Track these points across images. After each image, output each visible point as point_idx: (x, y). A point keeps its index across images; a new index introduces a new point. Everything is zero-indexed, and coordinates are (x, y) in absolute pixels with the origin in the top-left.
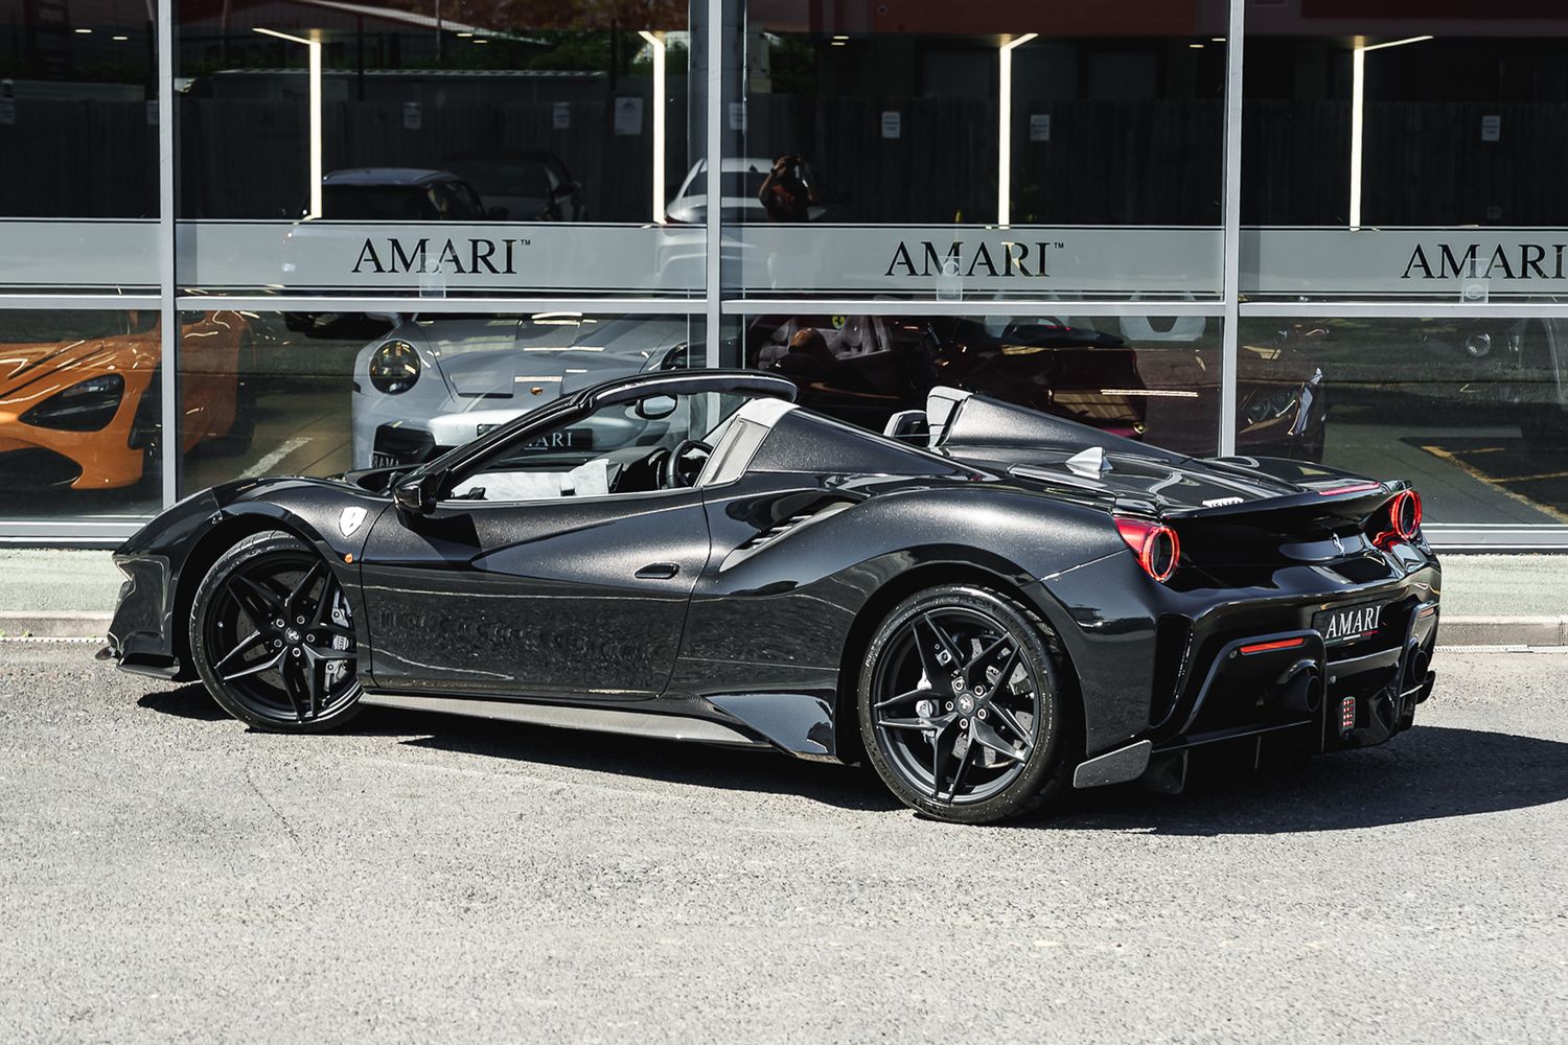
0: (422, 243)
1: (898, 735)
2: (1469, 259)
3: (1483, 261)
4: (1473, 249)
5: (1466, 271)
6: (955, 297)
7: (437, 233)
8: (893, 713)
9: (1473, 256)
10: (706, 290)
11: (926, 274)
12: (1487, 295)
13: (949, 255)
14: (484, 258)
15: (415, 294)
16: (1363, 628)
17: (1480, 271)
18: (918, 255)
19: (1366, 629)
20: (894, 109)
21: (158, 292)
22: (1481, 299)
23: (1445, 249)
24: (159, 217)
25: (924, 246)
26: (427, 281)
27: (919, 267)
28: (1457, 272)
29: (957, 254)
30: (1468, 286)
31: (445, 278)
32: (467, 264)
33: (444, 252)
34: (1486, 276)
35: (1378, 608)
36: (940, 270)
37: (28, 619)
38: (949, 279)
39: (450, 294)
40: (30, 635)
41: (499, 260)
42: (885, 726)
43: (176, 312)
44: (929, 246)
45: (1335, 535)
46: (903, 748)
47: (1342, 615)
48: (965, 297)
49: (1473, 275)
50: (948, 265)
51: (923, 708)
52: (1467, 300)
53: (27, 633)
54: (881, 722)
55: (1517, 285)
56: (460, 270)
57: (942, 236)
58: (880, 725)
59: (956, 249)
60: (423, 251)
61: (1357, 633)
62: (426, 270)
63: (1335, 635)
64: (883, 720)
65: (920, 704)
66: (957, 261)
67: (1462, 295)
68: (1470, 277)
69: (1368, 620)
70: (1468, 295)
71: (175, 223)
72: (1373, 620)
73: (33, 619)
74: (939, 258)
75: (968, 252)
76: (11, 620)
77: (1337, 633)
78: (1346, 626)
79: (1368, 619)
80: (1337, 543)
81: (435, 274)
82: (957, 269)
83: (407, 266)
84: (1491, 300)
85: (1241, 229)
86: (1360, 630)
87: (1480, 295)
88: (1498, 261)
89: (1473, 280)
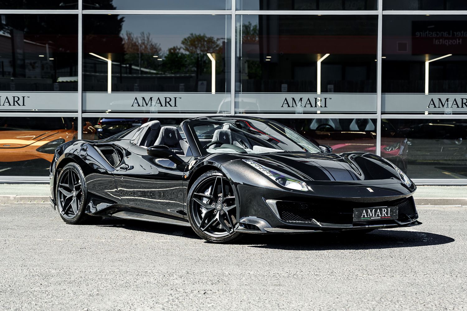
0: (151, 98)
2: (446, 102)
3: (450, 103)
4: (447, 100)
6: (301, 113)
7: (155, 95)
9: (448, 101)
10: (230, 111)
11: (293, 107)
13: (299, 101)
14: (168, 102)
15: (149, 113)
17: (450, 106)
18: (290, 102)
20: (285, 83)
21: (77, 112)
22: (450, 114)
23: (440, 99)
24: (78, 91)
25: (292, 99)
26: (152, 109)
27: (291, 105)
28: (443, 106)
29: (301, 101)
30: (446, 110)
31: (158, 108)
32: (163, 104)
33: (157, 101)
34: (451, 107)
36: (297, 106)
37: (43, 197)
38: (299, 108)
39: (159, 113)
40: (44, 202)
41: (172, 103)
43: (82, 118)
44: (293, 99)
48: (304, 113)
49: (448, 107)
50: (299, 104)
52: (446, 114)
53: (43, 201)
55: (460, 110)
56: (162, 106)
57: (297, 96)
59: (301, 99)
60: (151, 100)
62: (152, 106)
66: (301, 103)
67: (445, 112)
68: (447, 107)
70: (446, 113)
71: (82, 93)
73: (45, 198)
74: (296, 102)
75: (305, 101)
76: (39, 198)
81: (155, 107)
82: (301, 105)
83: (147, 105)
84: (453, 114)
85: (382, 94)
87: (450, 113)
88: (455, 103)
89: (448, 108)
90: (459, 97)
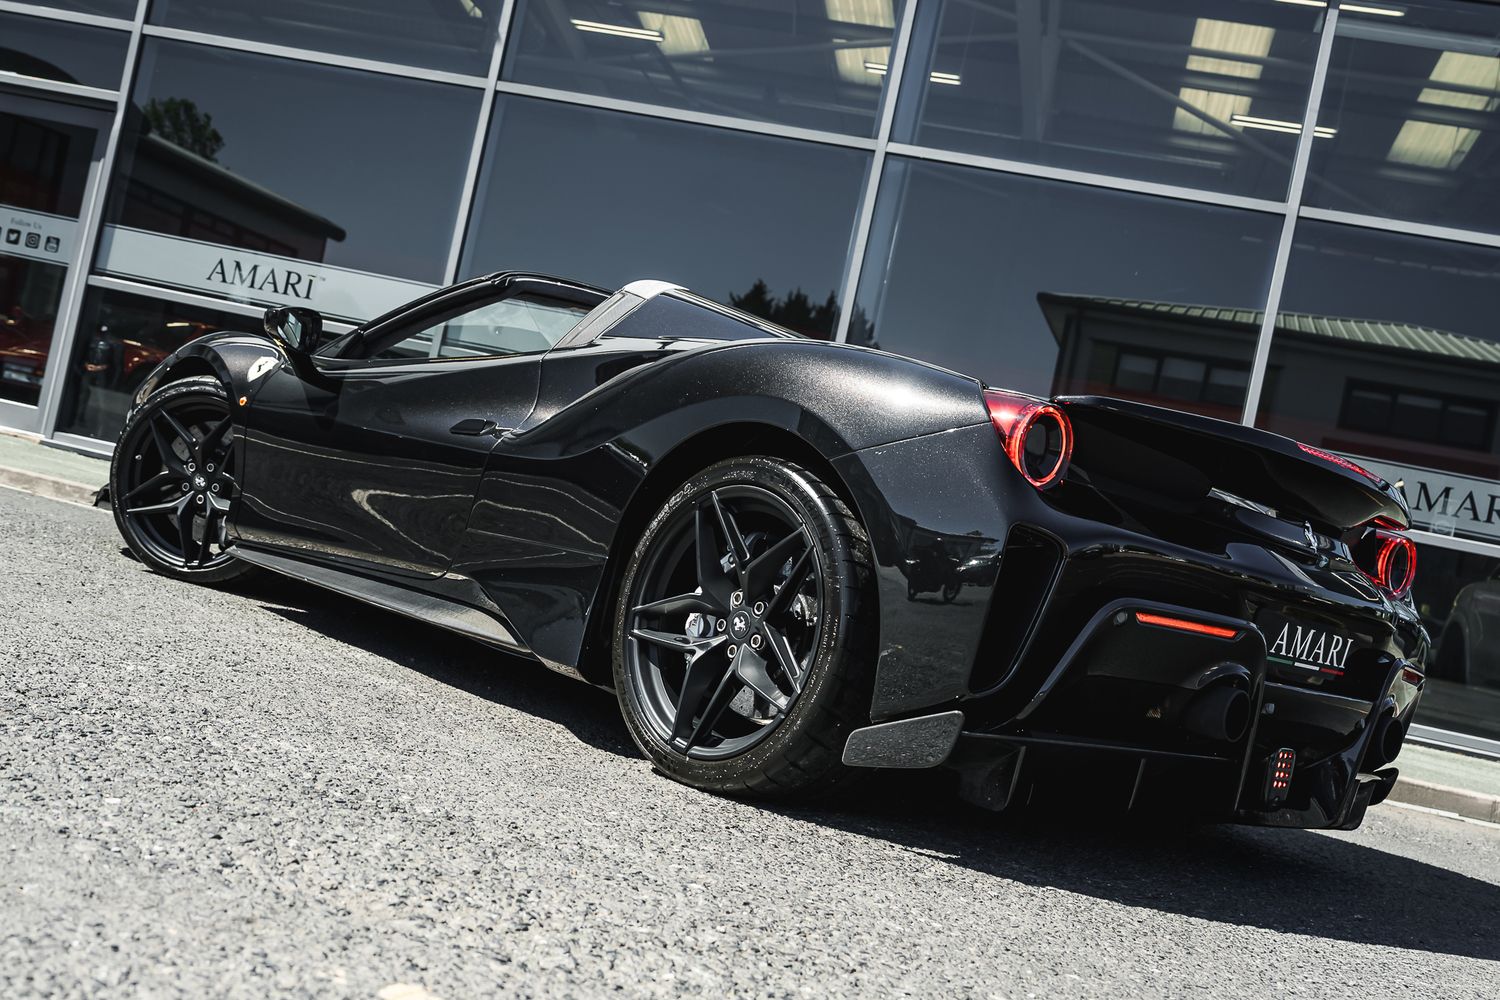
1: (654, 652)
2: (1442, 498)
3: (1454, 502)
4: (1448, 490)
5: (1438, 508)
8: (655, 624)
9: (1447, 496)
12: (1453, 531)
16: (1325, 660)
17: (1451, 510)
19: (1328, 663)
22: (1448, 534)
23: (1424, 487)
28: (1430, 507)
30: (1437, 519)
34: (1456, 515)
35: (1350, 641)
42: (641, 640)
45: (1308, 525)
46: (655, 671)
47: (1300, 628)
49: (1444, 512)
51: (694, 624)
52: (1434, 532)
54: (636, 631)
55: (1480, 527)
58: (632, 635)
61: (1314, 663)
63: (1283, 653)
64: (640, 628)
65: (692, 616)
67: (1432, 527)
68: (1440, 513)
69: (1335, 651)
70: (1436, 528)
72: (1340, 655)
77: (1288, 652)
78: (1301, 647)
79: (1333, 651)
80: (1309, 535)
84: (1457, 535)
86: (1320, 661)
87: (1447, 530)
88: (1468, 504)
89: (1443, 516)
90: (1483, 490)
